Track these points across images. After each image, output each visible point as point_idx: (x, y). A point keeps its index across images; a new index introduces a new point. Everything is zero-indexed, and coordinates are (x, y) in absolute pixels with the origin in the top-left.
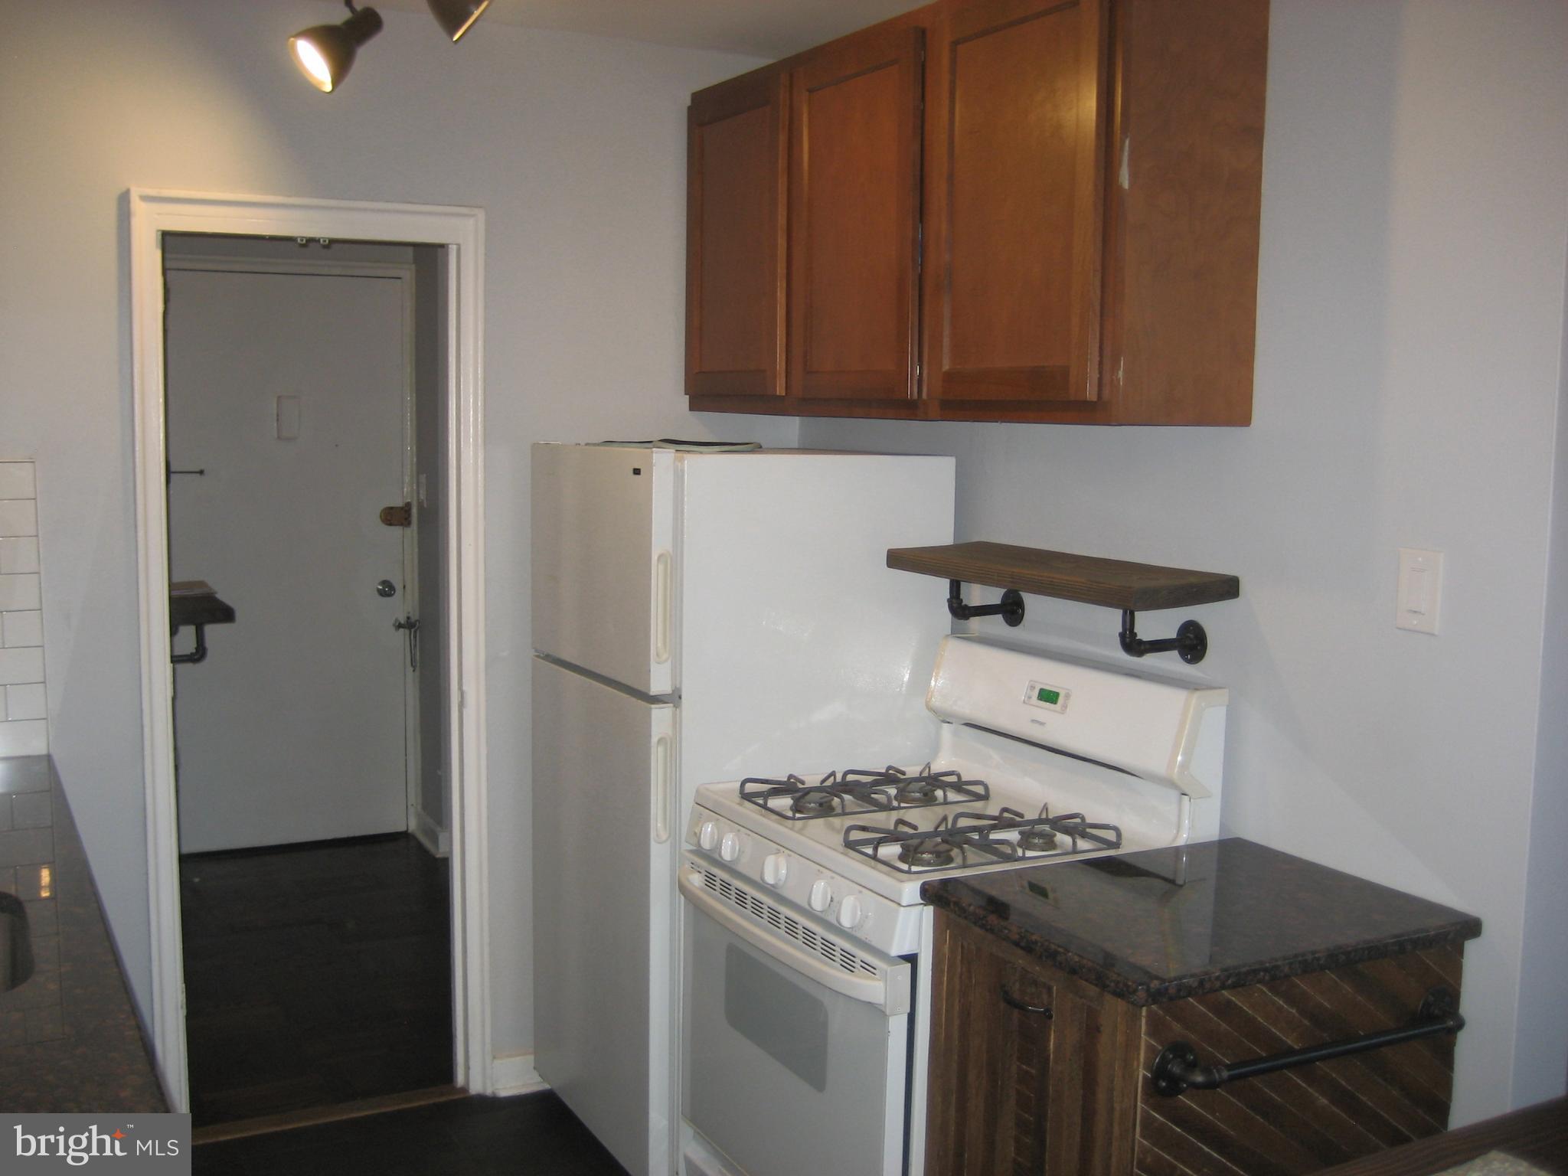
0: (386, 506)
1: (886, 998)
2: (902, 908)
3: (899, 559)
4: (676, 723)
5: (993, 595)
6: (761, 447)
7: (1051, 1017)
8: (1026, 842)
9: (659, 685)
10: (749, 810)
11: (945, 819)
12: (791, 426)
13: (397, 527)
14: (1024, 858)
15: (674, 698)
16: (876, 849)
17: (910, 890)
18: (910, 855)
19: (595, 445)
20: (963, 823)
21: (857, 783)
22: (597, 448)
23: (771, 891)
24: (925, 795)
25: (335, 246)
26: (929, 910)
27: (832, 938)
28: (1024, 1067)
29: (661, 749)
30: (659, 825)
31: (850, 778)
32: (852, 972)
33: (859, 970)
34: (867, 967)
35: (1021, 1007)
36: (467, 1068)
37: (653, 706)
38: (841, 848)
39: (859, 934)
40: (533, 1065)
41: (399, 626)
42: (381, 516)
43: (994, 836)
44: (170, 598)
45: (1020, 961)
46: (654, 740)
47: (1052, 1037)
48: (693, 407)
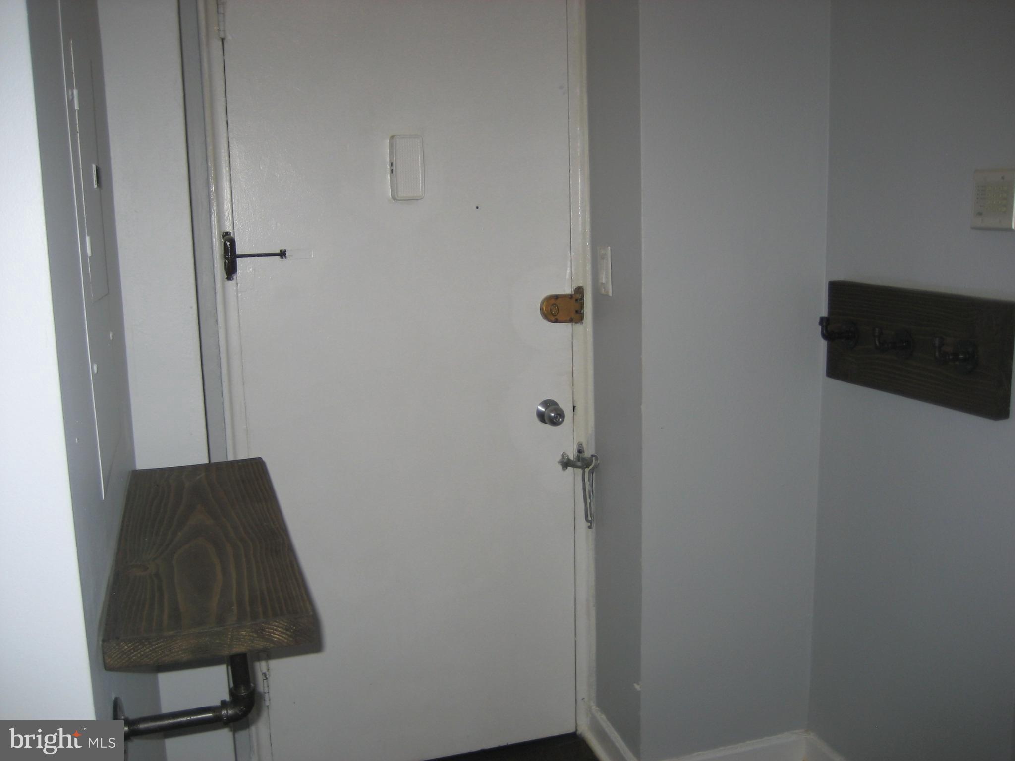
0: (548, 294)
13: (565, 324)
41: (566, 464)
42: (541, 309)
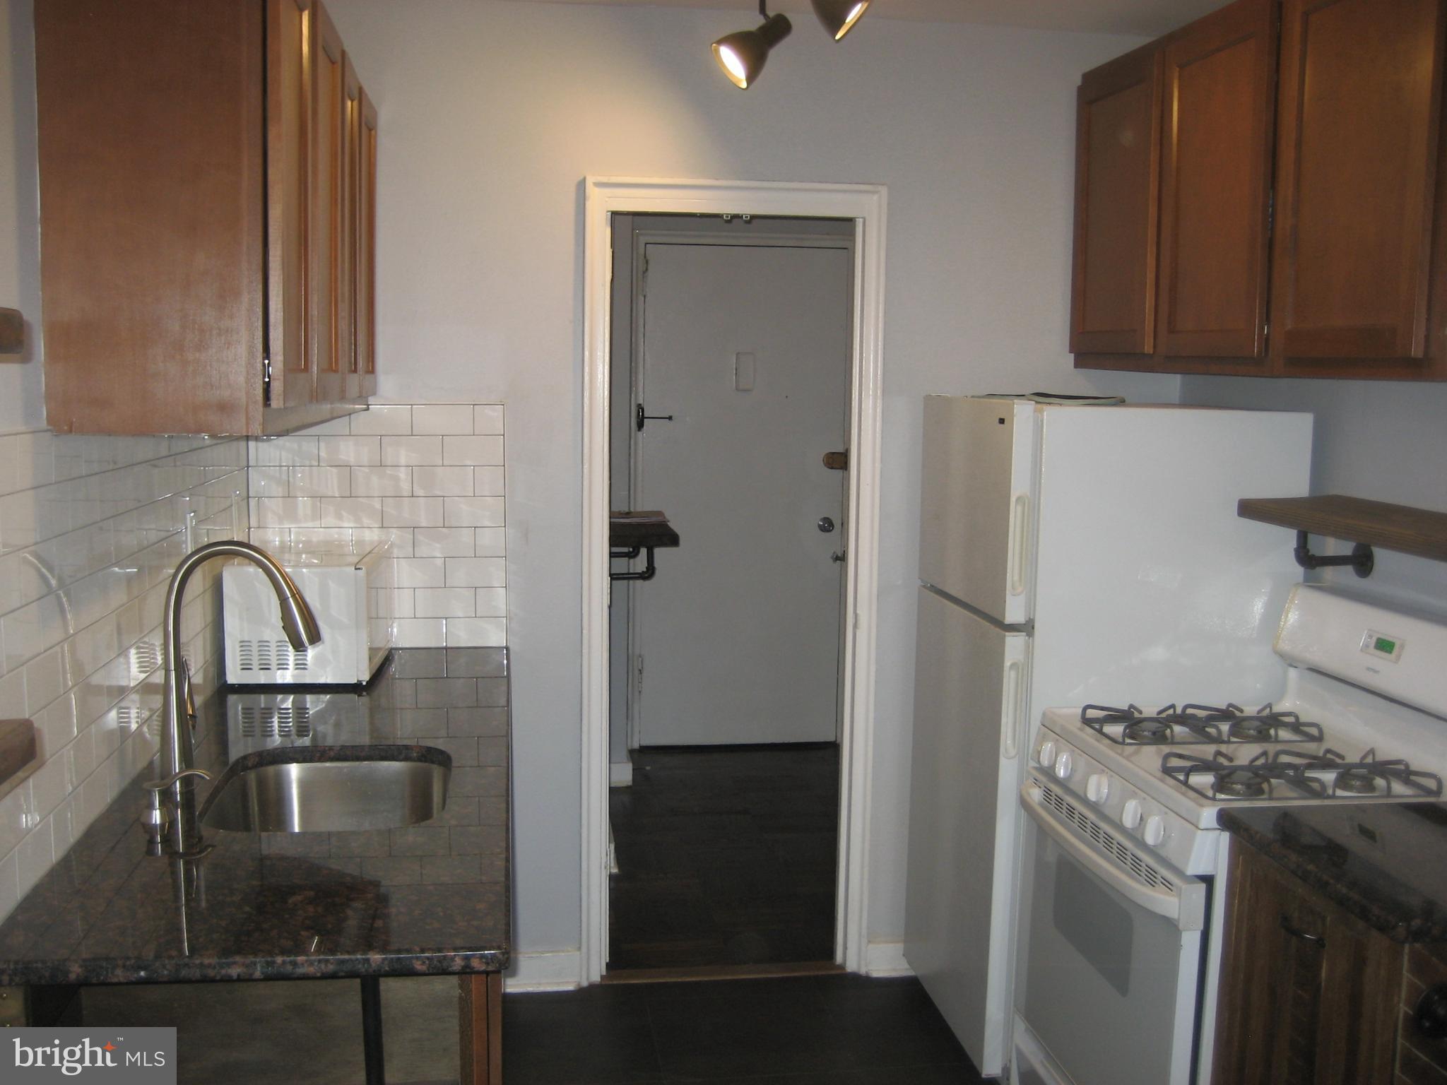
0: (827, 452)
1: (1179, 914)
2: (1200, 831)
3: (1250, 509)
4: (1029, 651)
5: (1345, 548)
6: (1124, 401)
7: (1323, 946)
8: (1342, 782)
9: (1014, 613)
10: (1088, 734)
11: (1265, 754)
12: (1173, 383)
13: (838, 471)
14: (1333, 797)
15: (1027, 628)
16: (1187, 776)
17: (1208, 815)
18: (1222, 785)
19: (979, 397)
20: (1285, 759)
21: (1193, 716)
22: (982, 400)
23: (1094, 807)
24: (1260, 732)
25: (754, 221)
26: (1225, 837)
27: (1141, 854)
28: (1300, 992)
29: (1013, 674)
30: (1009, 742)
31: (1190, 711)
32: (1153, 886)
33: (1160, 885)
34: (1168, 884)
35: (1298, 934)
36: (845, 948)
37: (1007, 634)
38: (1159, 774)
39: (1163, 852)
40: (902, 953)
41: (837, 559)
42: (823, 460)
43: (1309, 774)
44: (611, 524)
45: (1300, 890)
46: (1007, 664)
47: (1324, 965)
48: (1078, 365)
